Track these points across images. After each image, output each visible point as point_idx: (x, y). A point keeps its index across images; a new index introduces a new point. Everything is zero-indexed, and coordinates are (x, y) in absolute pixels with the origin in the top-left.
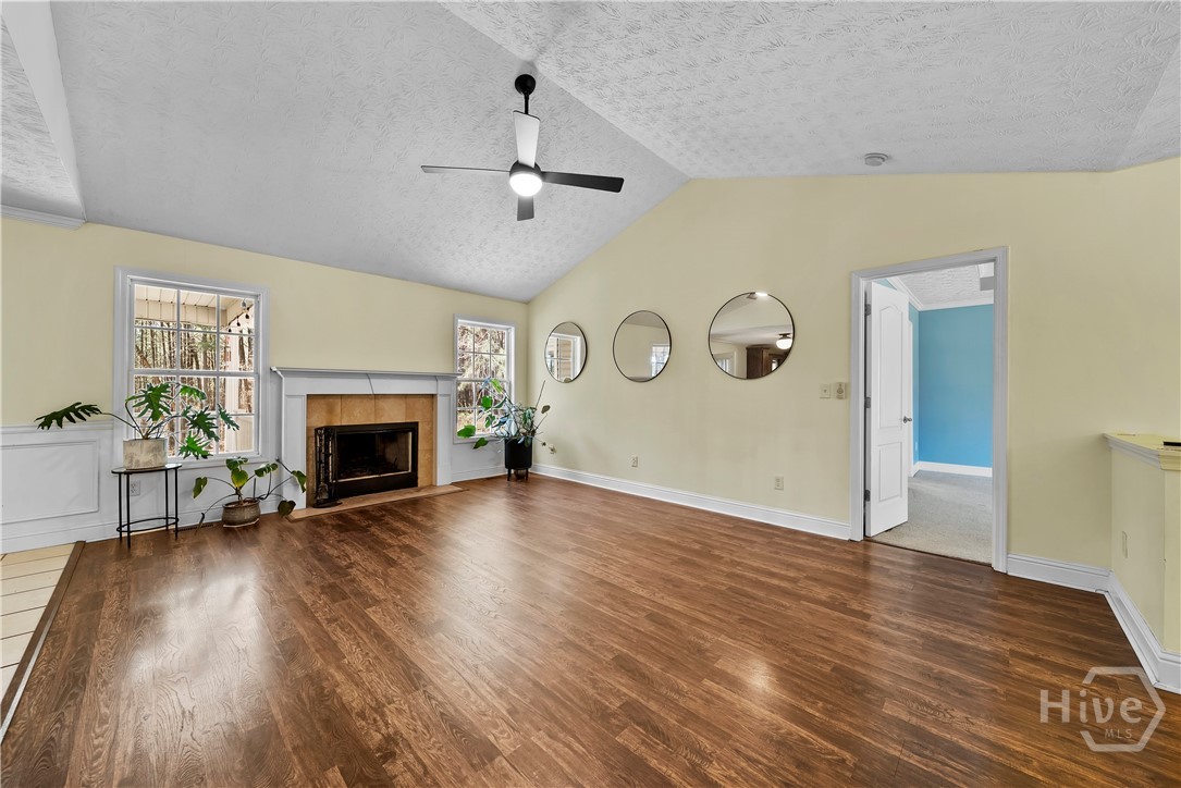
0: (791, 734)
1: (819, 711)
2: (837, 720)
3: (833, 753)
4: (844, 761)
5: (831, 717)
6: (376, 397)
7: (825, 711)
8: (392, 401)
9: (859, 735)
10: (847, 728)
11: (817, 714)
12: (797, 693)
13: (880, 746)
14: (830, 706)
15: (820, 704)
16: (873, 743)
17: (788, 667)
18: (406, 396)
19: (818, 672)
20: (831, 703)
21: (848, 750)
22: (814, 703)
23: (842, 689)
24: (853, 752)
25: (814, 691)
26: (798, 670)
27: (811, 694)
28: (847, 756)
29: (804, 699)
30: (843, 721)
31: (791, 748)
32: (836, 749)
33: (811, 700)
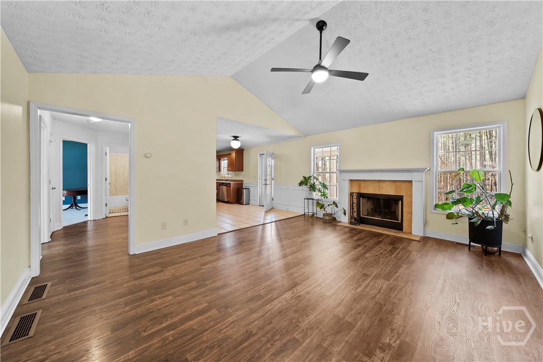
0: (166, 321)
1: (168, 336)
2: (160, 340)
3: (150, 330)
4: (145, 332)
5: (162, 339)
6: (379, 181)
7: (166, 339)
8: (387, 183)
9: (147, 345)
10: (154, 342)
11: (167, 334)
12: (182, 332)
13: (138, 349)
14: (167, 342)
15: (171, 338)
16: (141, 347)
17: (201, 338)
18: (395, 181)
19: (190, 351)
20: (169, 343)
21: (146, 336)
22: (173, 336)
23: (172, 355)
24: (144, 337)
25: (179, 340)
26: (196, 340)
27: (179, 338)
28: (145, 334)
29: (177, 334)
30: (157, 343)
31: (162, 318)
32: (150, 332)
33: (176, 336)
